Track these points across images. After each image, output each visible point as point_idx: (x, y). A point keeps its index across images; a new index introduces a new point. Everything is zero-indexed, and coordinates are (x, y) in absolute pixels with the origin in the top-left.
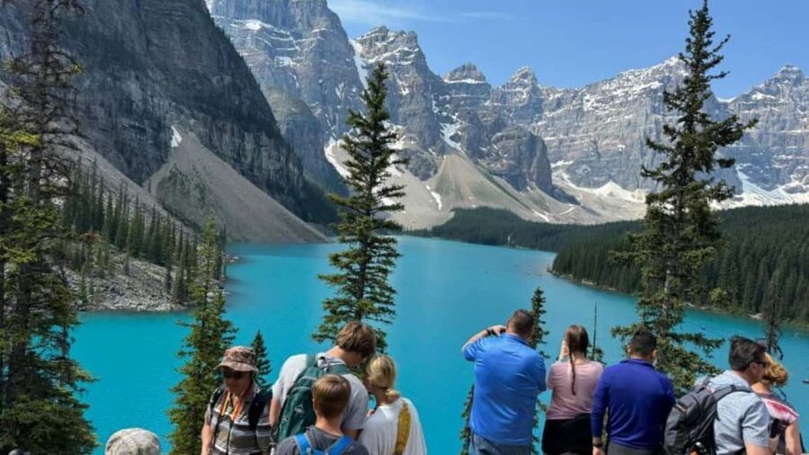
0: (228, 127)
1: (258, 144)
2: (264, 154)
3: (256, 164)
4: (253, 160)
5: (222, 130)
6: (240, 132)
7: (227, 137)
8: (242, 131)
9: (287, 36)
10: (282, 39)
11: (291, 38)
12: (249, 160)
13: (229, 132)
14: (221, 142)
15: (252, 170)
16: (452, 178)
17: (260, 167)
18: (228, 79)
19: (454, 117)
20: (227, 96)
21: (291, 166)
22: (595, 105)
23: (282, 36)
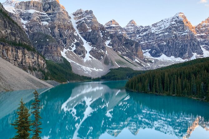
0: (10, 49)
1: (24, 54)
2: (27, 57)
3: (24, 61)
4: (22, 60)
5: (7, 50)
6: (16, 50)
7: (10, 53)
8: (17, 49)
9: (45, 15)
10: (43, 16)
11: (47, 15)
12: (21, 60)
13: (11, 50)
14: (7, 54)
15: (22, 63)
16: (109, 59)
17: (25, 62)
18: (9, 31)
19: (109, 38)
20: (9, 37)
21: (40, 60)
22: (155, 30)
23: (43, 15)
